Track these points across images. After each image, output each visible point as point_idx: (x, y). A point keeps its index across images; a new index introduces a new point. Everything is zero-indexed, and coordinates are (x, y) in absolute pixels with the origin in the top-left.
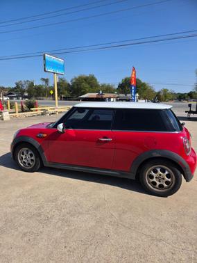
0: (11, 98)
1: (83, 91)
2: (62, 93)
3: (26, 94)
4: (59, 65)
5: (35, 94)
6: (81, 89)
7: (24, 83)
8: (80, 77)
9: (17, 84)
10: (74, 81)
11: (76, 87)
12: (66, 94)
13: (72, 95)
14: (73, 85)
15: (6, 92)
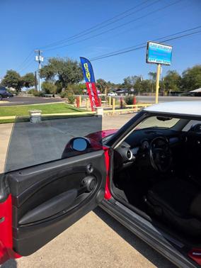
0: (119, 94)
1: (197, 84)
2: (170, 88)
3: (132, 90)
4: (166, 53)
5: (141, 89)
6: (194, 82)
7: (131, 79)
8: (194, 68)
9: (125, 80)
10: (187, 73)
11: (188, 80)
12: (176, 88)
13: (182, 90)
14: (185, 78)
15: (116, 89)
